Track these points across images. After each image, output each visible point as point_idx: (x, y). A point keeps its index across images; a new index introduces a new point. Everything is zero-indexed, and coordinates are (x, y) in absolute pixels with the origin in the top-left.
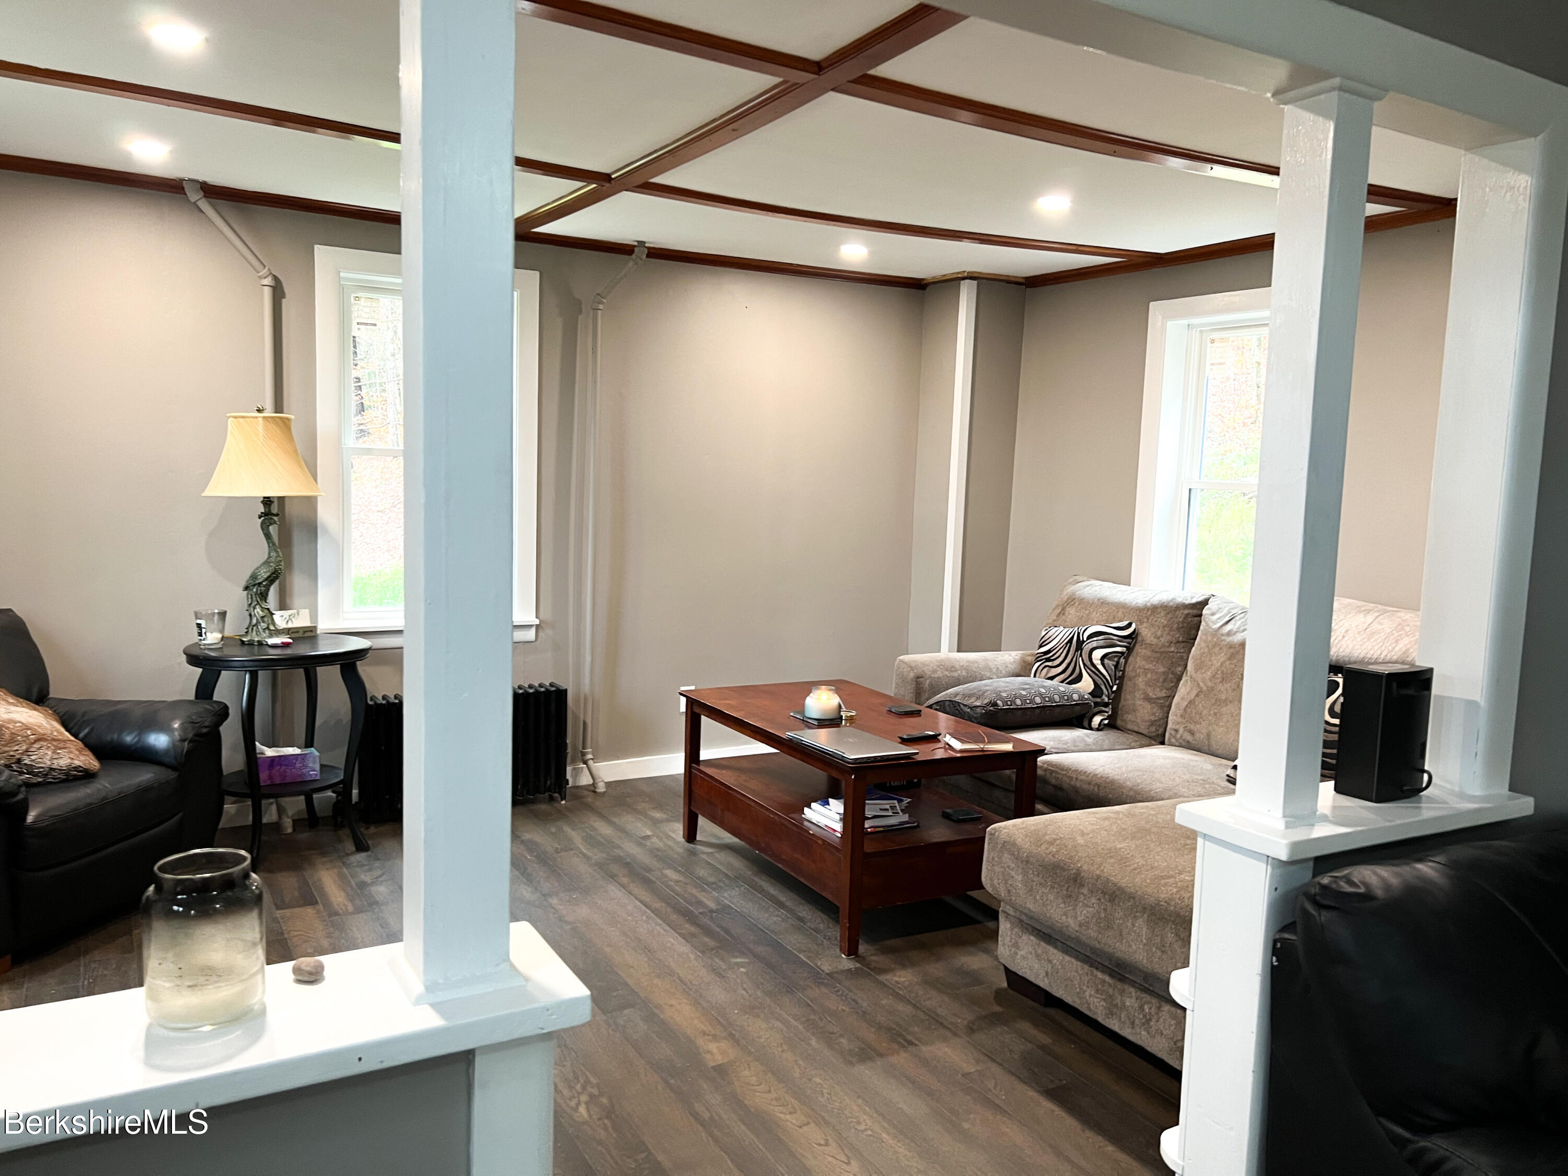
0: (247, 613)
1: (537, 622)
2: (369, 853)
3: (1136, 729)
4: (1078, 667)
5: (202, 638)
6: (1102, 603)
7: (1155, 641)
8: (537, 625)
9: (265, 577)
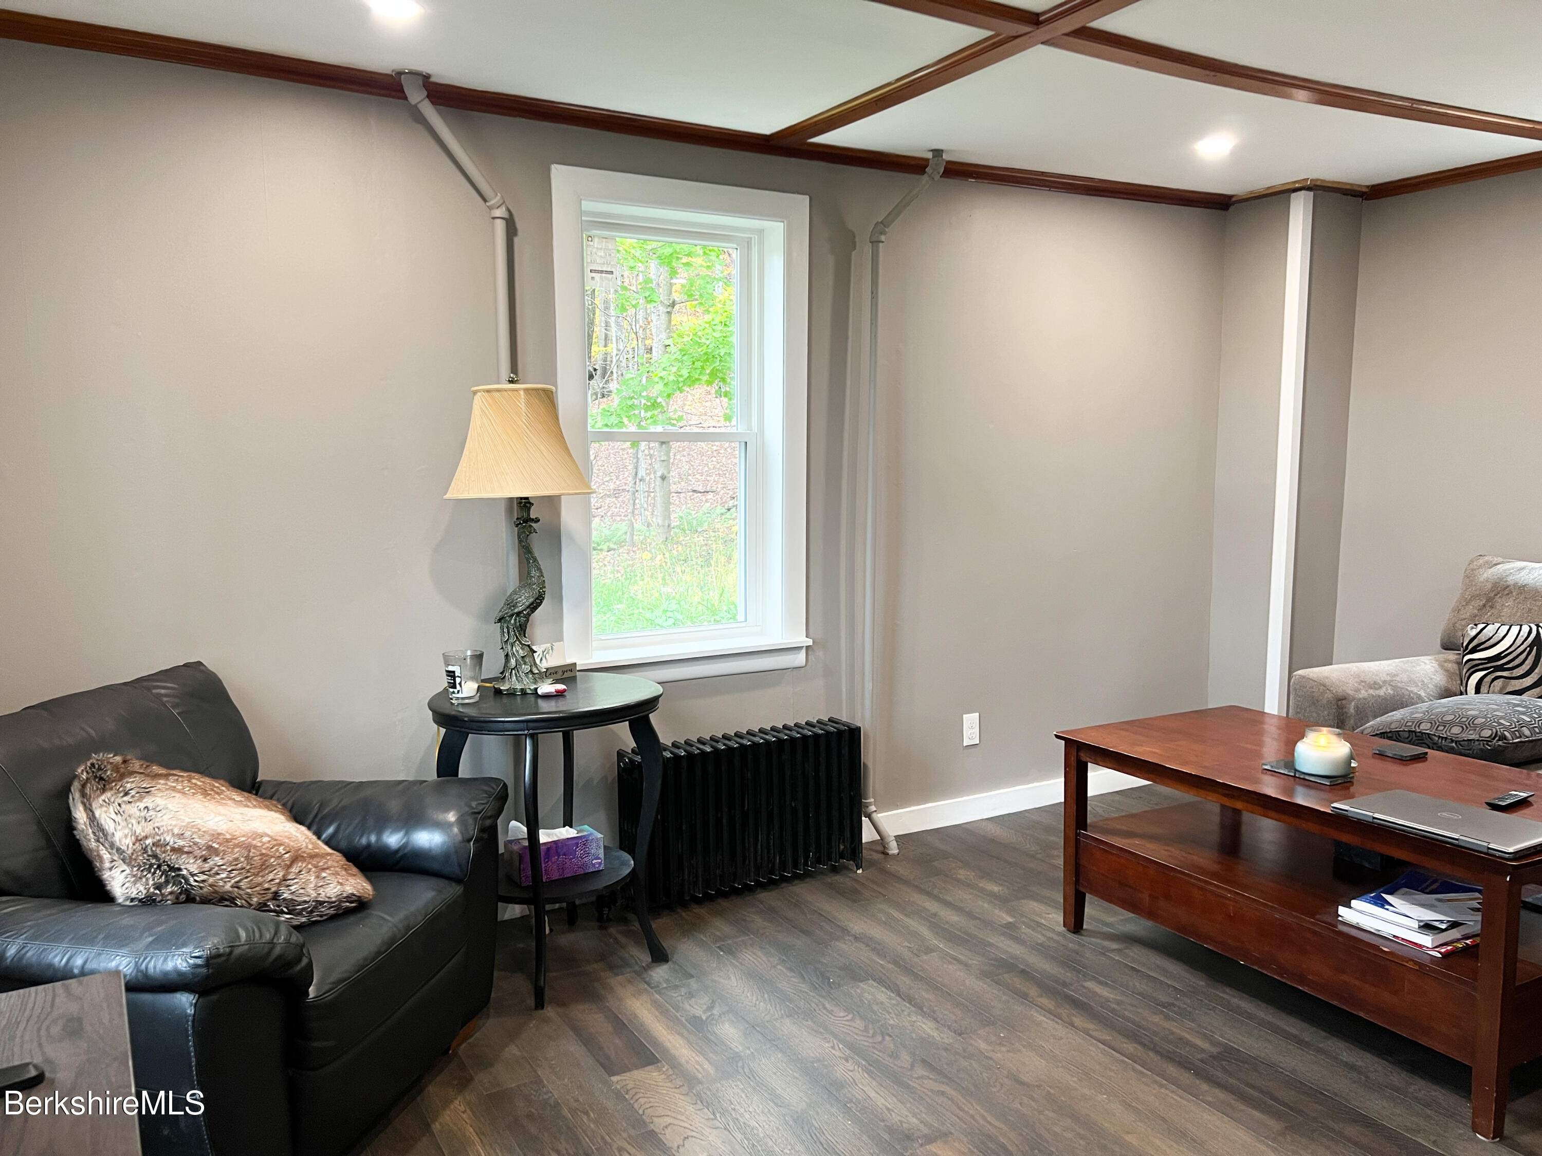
0: (503, 653)
1: (810, 642)
2: (670, 963)
5: (456, 691)
8: (807, 647)
9: (527, 604)
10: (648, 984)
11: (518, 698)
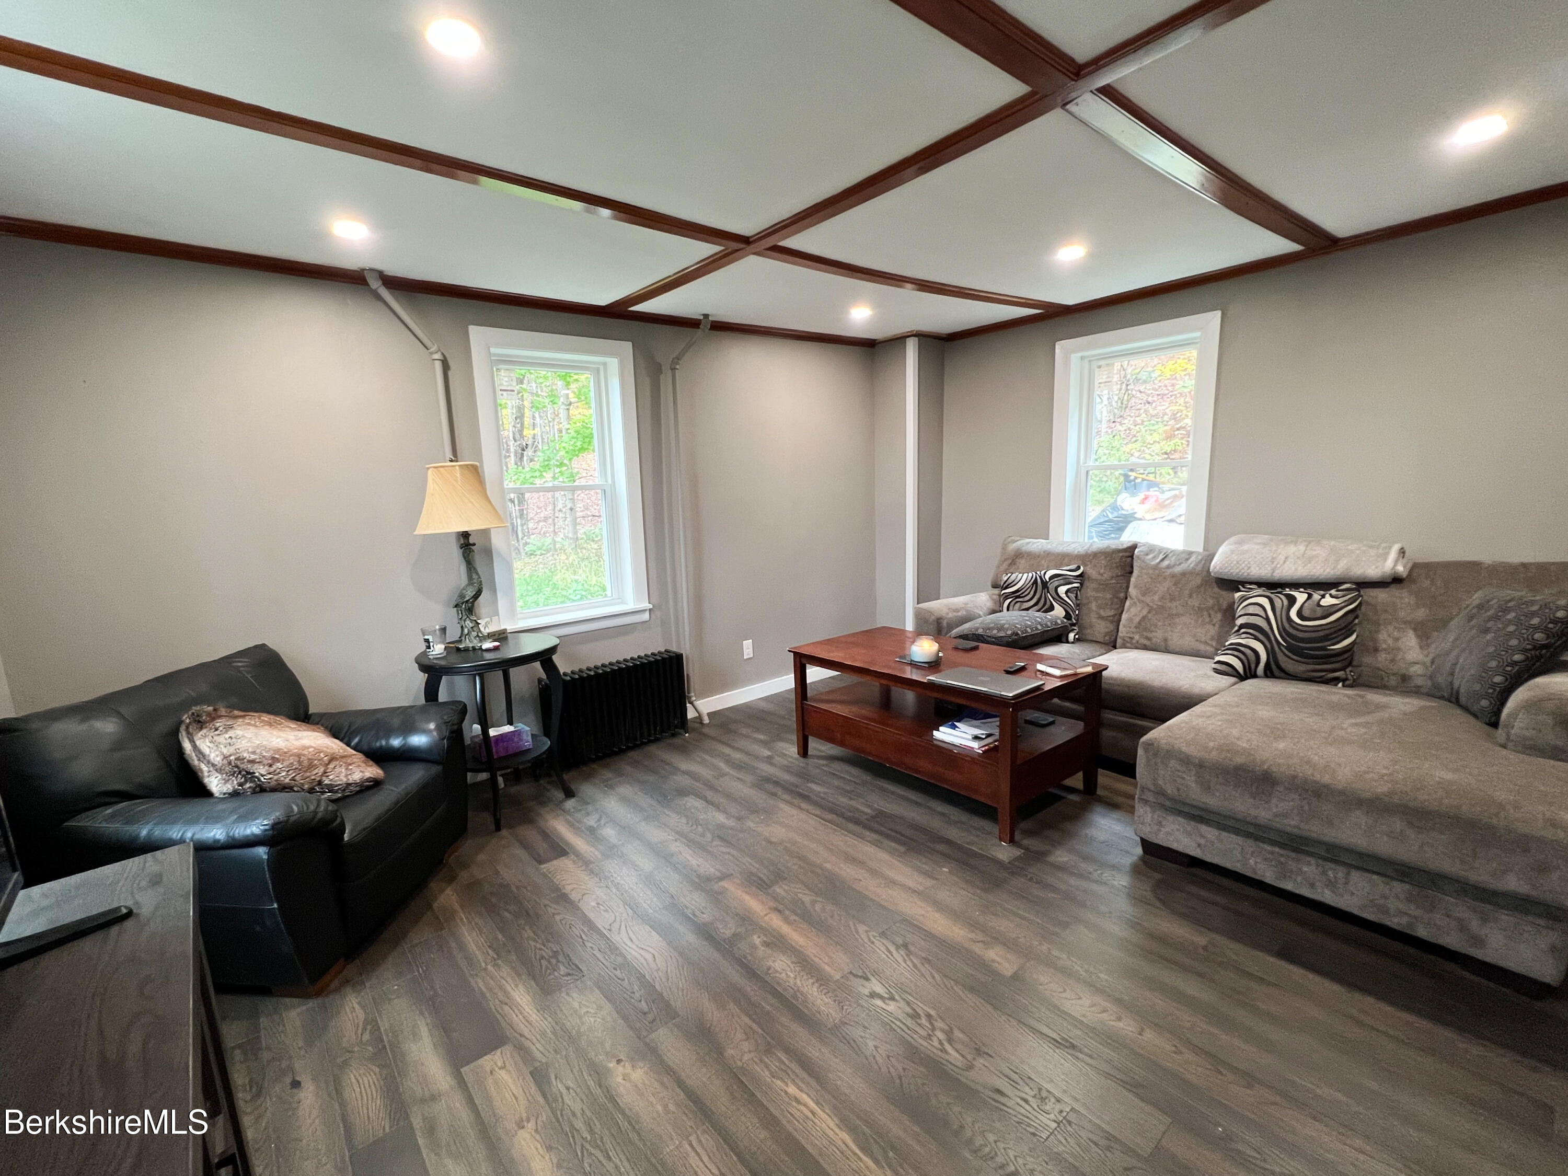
0: (459, 626)
1: (651, 606)
2: (576, 797)
3: (1094, 639)
4: (1048, 600)
5: (431, 651)
6: (1048, 554)
7: (1099, 577)
8: (650, 610)
9: (472, 595)
10: (563, 810)
11: (471, 652)
